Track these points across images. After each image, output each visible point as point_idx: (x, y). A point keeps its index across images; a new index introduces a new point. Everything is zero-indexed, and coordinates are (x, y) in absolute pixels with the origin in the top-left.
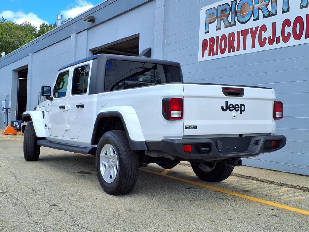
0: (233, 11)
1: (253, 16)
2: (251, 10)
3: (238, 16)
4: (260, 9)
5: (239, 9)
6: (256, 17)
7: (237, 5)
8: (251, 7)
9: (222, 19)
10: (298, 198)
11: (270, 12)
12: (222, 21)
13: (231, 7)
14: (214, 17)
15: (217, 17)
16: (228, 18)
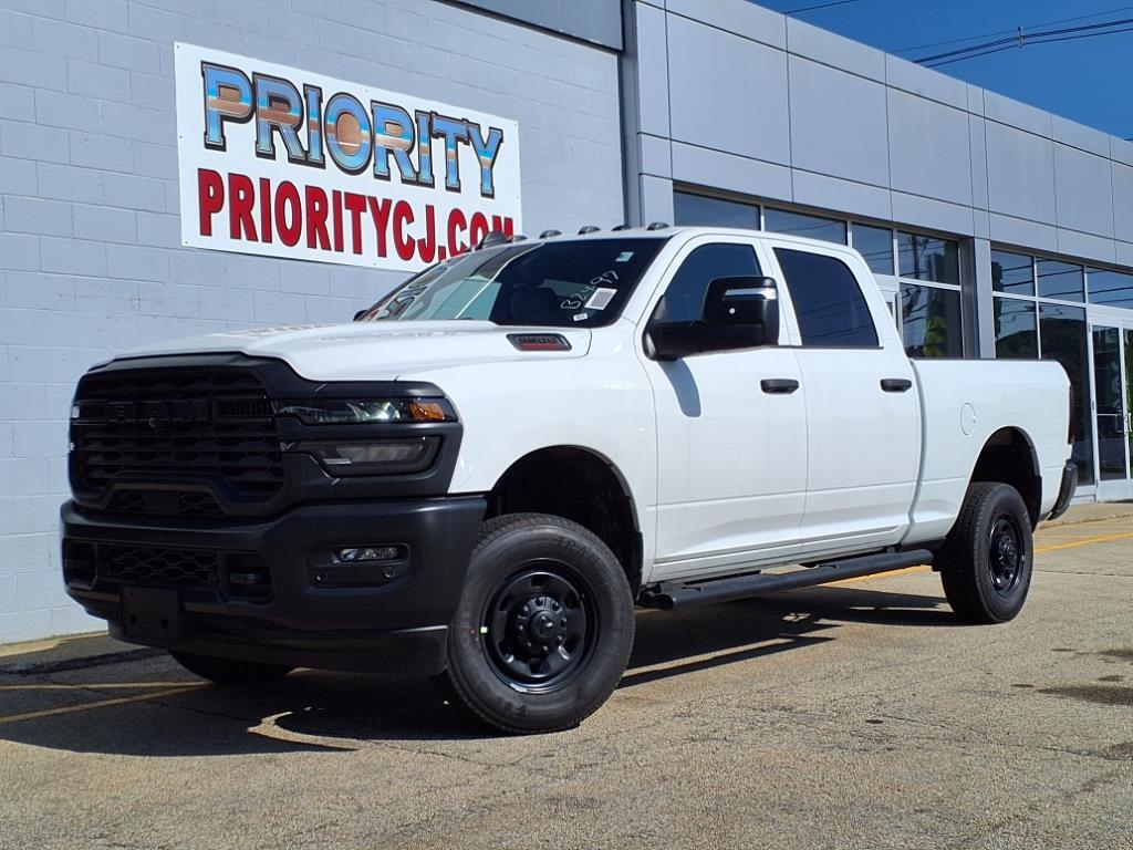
0: (314, 119)
1: (375, 165)
2: (368, 142)
3: (330, 142)
4: (390, 151)
5: (331, 123)
6: (382, 169)
7: (323, 106)
8: (365, 133)
9: (274, 127)
11: (418, 174)
12: (276, 133)
13: (304, 101)
14: (242, 103)
15: (254, 109)
16: (299, 133)
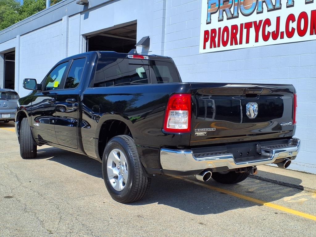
0: (236, 2)
1: (257, 9)
2: (255, 2)
4: (264, 2)
5: (242, 1)
6: (260, 10)
9: (224, 11)
10: (300, 200)
11: (274, 6)
14: (216, 7)
15: (219, 7)
16: (231, 9)
